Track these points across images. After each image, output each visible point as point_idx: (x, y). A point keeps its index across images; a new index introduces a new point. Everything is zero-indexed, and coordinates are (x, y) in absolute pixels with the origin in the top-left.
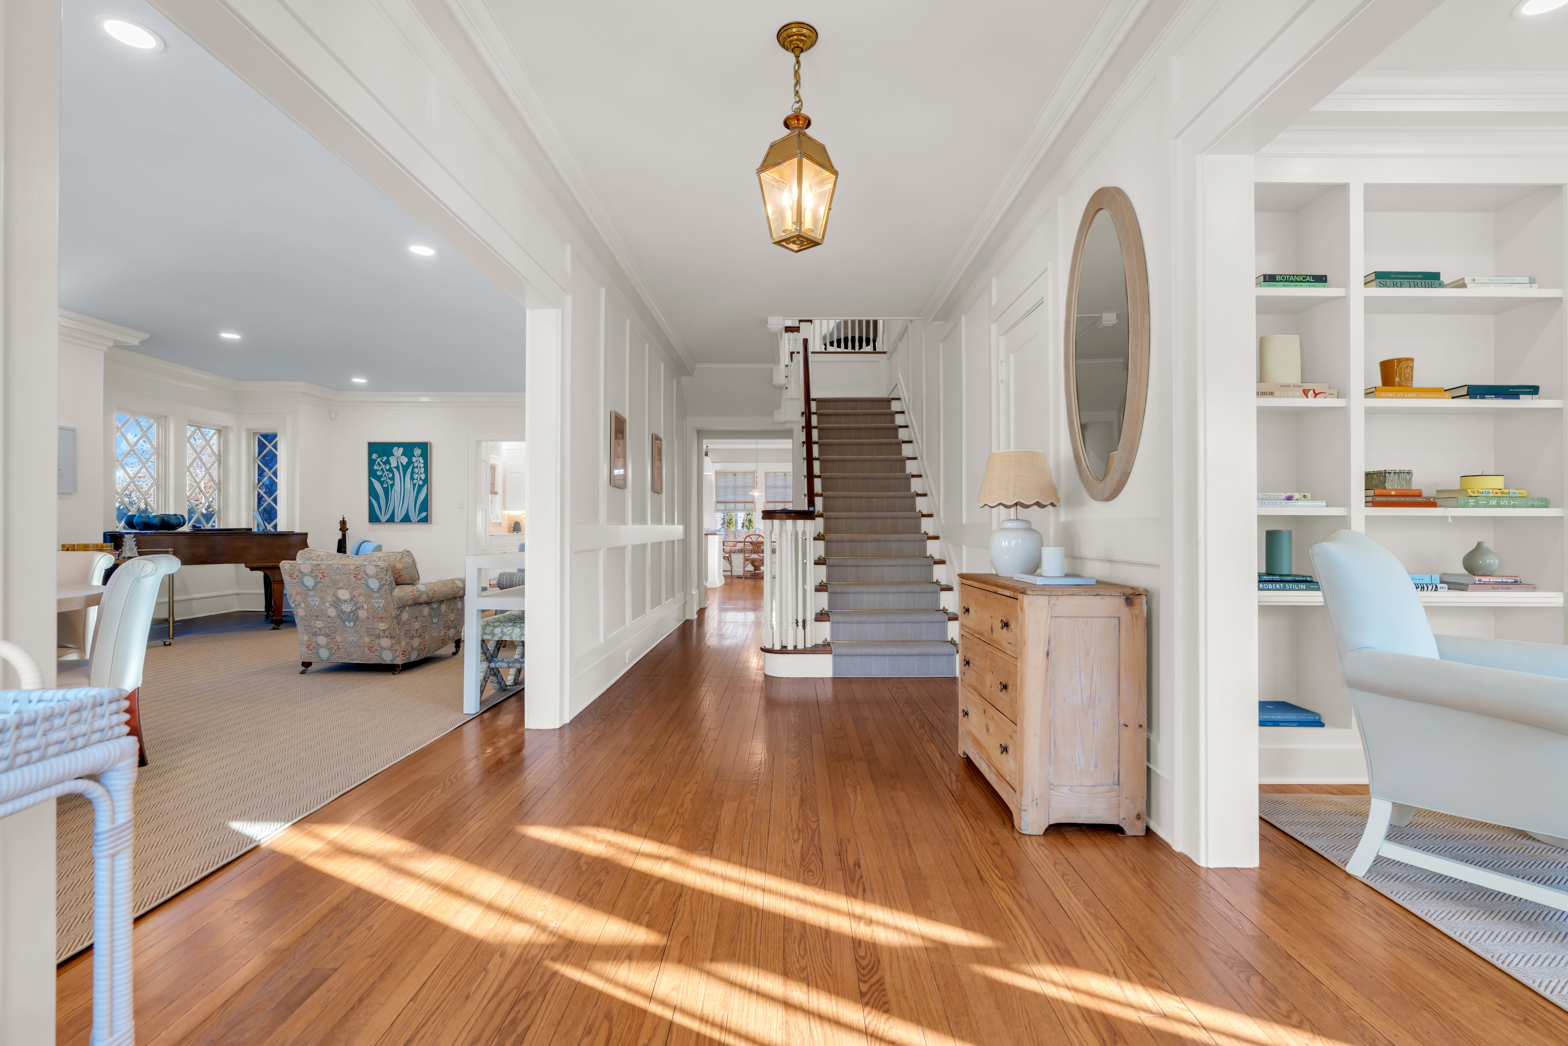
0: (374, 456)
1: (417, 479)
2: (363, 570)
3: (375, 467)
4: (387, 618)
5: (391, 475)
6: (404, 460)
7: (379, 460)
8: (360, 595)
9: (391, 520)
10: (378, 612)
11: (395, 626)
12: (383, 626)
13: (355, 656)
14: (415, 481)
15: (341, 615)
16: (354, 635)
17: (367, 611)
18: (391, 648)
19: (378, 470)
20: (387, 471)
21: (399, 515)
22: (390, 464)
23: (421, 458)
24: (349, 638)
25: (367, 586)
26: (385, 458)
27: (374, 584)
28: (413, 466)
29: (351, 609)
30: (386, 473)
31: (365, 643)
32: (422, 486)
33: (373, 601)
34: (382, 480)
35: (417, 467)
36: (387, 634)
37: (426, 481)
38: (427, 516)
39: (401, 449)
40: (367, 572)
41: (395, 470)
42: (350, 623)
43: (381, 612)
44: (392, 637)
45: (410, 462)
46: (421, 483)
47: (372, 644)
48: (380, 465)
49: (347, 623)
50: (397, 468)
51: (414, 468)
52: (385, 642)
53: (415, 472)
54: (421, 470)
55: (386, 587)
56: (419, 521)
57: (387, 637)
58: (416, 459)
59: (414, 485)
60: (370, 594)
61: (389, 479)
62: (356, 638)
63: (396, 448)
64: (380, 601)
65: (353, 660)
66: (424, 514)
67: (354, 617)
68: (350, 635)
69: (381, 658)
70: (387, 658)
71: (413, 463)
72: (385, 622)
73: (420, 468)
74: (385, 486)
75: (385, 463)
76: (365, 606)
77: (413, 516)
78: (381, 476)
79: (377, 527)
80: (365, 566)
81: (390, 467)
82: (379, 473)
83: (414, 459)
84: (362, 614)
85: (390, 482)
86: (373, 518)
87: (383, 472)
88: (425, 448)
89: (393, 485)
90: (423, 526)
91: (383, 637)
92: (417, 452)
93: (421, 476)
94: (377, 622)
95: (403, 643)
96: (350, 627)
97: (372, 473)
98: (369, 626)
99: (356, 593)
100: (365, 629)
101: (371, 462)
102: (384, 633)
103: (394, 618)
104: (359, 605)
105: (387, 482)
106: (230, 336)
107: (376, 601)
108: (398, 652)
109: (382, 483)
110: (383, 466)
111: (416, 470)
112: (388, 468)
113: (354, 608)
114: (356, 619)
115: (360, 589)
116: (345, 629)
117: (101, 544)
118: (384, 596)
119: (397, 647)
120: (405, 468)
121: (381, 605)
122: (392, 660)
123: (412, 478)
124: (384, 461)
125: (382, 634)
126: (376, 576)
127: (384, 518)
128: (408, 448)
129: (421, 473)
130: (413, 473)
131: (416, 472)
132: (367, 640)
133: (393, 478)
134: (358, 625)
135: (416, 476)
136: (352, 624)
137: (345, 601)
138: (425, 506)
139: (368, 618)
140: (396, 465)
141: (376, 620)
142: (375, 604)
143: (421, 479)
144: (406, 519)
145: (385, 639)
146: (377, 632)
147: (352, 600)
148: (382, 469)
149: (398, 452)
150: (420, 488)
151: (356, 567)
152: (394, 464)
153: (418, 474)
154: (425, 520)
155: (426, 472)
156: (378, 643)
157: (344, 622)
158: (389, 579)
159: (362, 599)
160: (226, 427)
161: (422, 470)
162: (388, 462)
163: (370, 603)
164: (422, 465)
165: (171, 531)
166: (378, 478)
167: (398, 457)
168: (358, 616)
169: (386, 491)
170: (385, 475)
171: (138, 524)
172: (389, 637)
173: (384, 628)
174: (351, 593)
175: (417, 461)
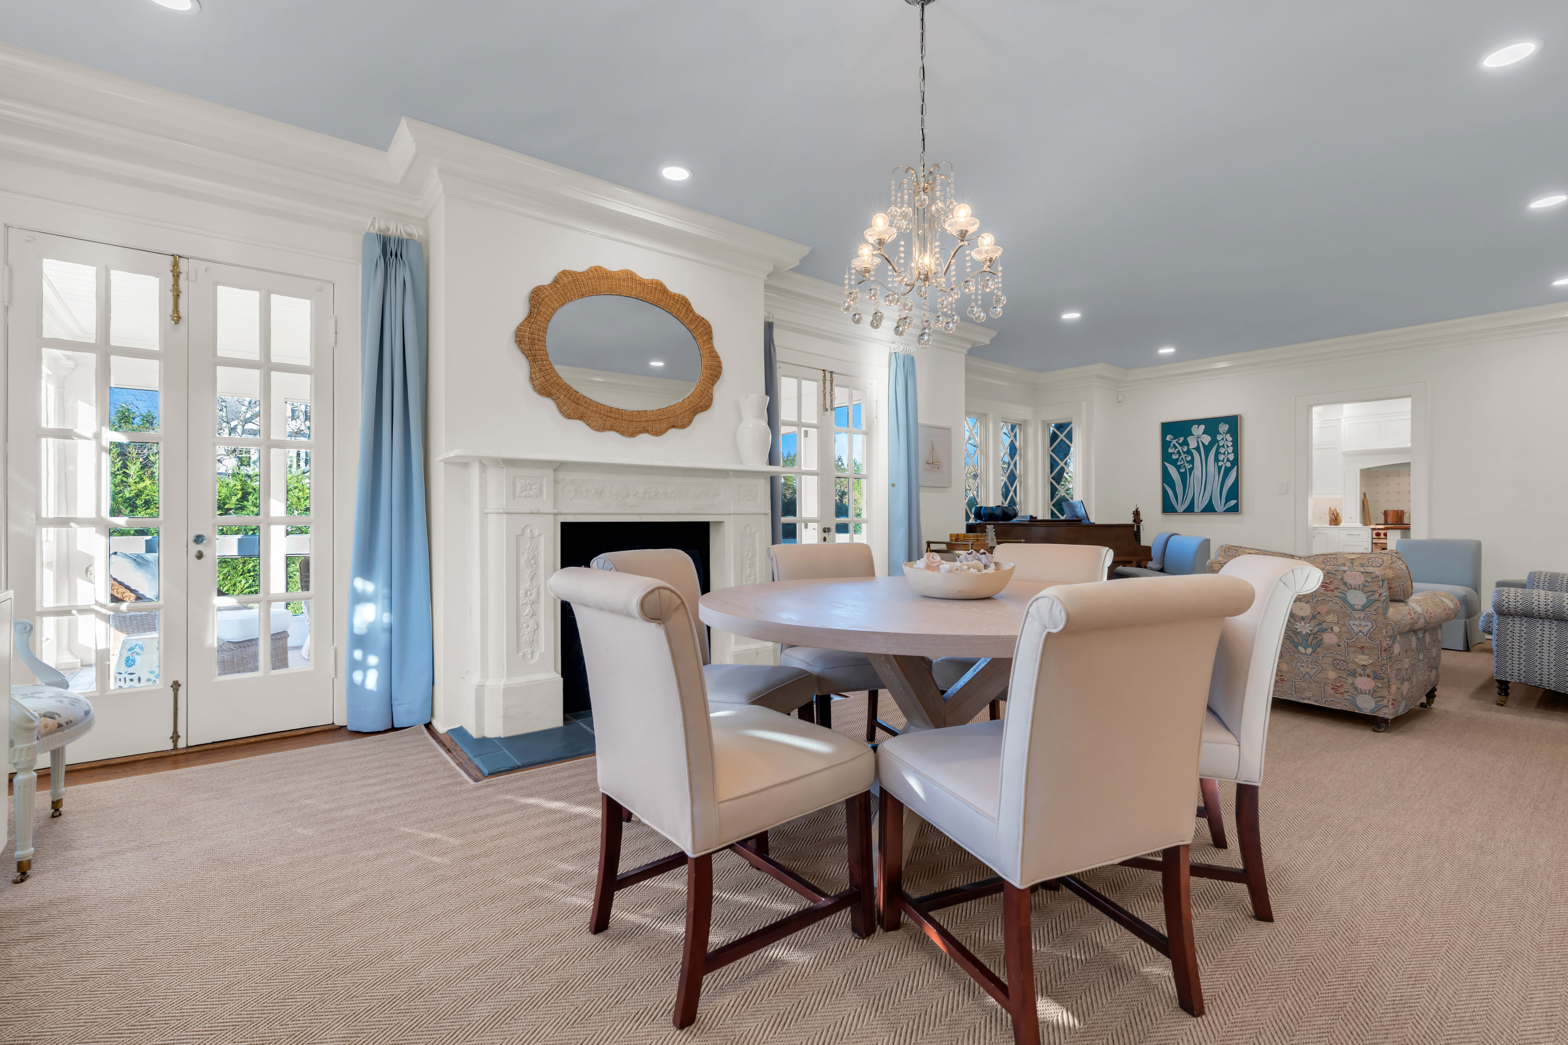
0: (1169, 438)
1: (1223, 461)
2: (1340, 577)
3: (1170, 451)
4: (1372, 649)
5: (1189, 458)
6: (1207, 439)
7: (1174, 442)
8: (1328, 613)
9: (1190, 510)
10: (1357, 639)
11: (1385, 662)
12: (1363, 659)
13: (1308, 694)
14: (1220, 464)
15: (1293, 636)
16: (1310, 666)
17: (1339, 635)
18: (1373, 693)
19: (1174, 453)
20: (1184, 453)
21: (1200, 504)
22: (1188, 445)
23: (1228, 435)
24: (1301, 669)
25: (1345, 600)
26: (1182, 439)
27: (1357, 599)
28: (1218, 445)
29: (1311, 631)
30: (1183, 456)
31: (1328, 679)
32: (1231, 468)
33: (1351, 622)
34: (1178, 464)
35: (1223, 446)
36: (1368, 671)
37: (1236, 462)
38: (1237, 504)
39: (1202, 427)
40: (1346, 581)
41: (1194, 452)
42: (1306, 649)
43: (1363, 640)
44: (1376, 677)
45: (1214, 441)
46: (1229, 465)
47: (1341, 682)
48: (1176, 447)
49: (1301, 649)
50: (1197, 449)
51: (1219, 447)
52: (1364, 683)
53: (1220, 453)
54: (1228, 449)
55: (1378, 604)
56: (1226, 511)
57: (1368, 676)
58: (1222, 437)
59: (1220, 468)
60: (1348, 612)
61: (1188, 462)
62: (1314, 671)
63: (1195, 426)
64: (1363, 623)
65: (1303, 699)
66: (1233, 502)
67: (1314, 642)
68: (1305, 665)
69: (1354, 704)
70: (1366, 705)
71: (1218, 441)
72: (1368, 654)
73: (1228, 447)
74: (1182, 470)
75: (1181, 445)
76: (1336, 629)
77: (1218, 505)
78: (1177, 460)
79: (1172, 517)
80: (1345, 572)
81: (1188, 449)
82: (1174, 457)
83: (1219, 437)
84: (1329, 639)
85: (1188, 466)
86: (1168, 508)
87: (1180, 455)
88: (1233, 423)
89: (1191, 470)
90: (1231, 518)
91: (1360, 675)
92: (1223, 428)
93: (1229, 456)
94: (1354, 652)
95: (1394, 689)
96: (1305, 654)
97: (1166, 457)
98: (1339, 657)
99: (1323, 608)
100: (1330, 660)
101: (1165, 445)
102: (1364, 670)
103: (1385, 650)
104: (1324, 626)
105: (1185, 466)
106: (1071, 316)
107: (1357, 623)
108: (1386, 701)
109: (1178, 468)
110: (1180, 448)
111: (1222, 450)
112: (1185, 450)
113: (1316, 629)
114: (1318, 644)
115: (1331, 603)
116: (1297, 656)
117: (964, 535)
118: (1373, 617)
119: (1385, 693)
120: (1208, 449)
121: (1365, 630)
122: (1372, 711)
123: (1217, 460)
124: (1180, 442)
125: (1359, 671)
126: (1362, 588)
127: (1181, 508)
128: (1211, 425)
129: (1228, 453)
130: (1217, 453)
131: (1222, 452)
132: (1332, 675)
133: (1192, 462)
134: (1319, 653)
135: (1221, 457)
136: (1309, 650)
137: (1303, 618)
138: (1234, 492)
139: (1339, 646)
140: (1195, 445)
141: (1352, 649)
142: (1354, 627)
143: (1228, 460)
144: (1209, 509)
145: (1365, 679)
146: (1352, 667)
147: (1314, 617)
148: (1178, 451)
149: (1198, 430)
150: (1228, 471)
151: (1328, 573)
152: (1193, 444)
153: (1224, 454)
154: (1235, 509)
155: (1236, 451)
156: (1351, 682)
157: (1296, 647)
158: (1385, 594)
159: (1331, 618)
160: (1025, 421)
161: (1230, 449)
162: (1185, 443)
163: (1344, 625)
164: (1230, 444)
165: (1005, 522)
166: (1174, 463)
167: (1199, 436)
168: (1321, 640)
169: (1183, 477)
170: (1182, 459)
171: (985, 515)
172: (1372, 675)
173: (1365, 663)
174: (1313, 608)
175: (1223, 439)
